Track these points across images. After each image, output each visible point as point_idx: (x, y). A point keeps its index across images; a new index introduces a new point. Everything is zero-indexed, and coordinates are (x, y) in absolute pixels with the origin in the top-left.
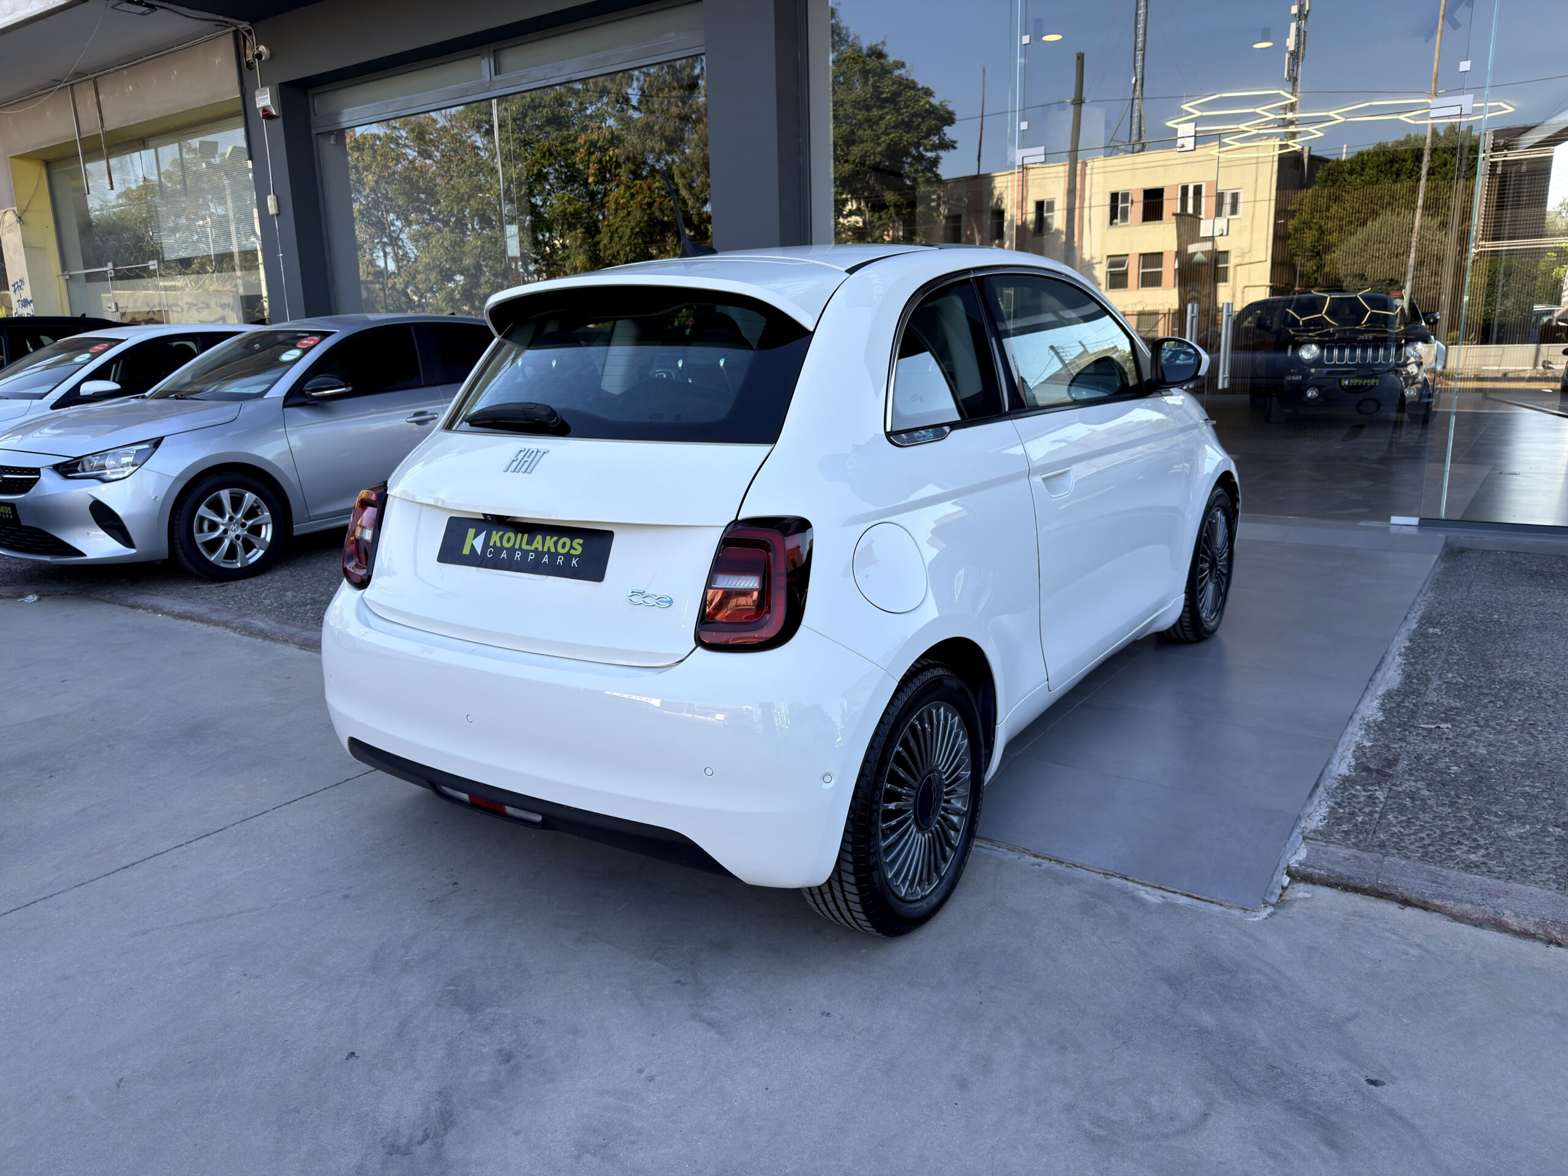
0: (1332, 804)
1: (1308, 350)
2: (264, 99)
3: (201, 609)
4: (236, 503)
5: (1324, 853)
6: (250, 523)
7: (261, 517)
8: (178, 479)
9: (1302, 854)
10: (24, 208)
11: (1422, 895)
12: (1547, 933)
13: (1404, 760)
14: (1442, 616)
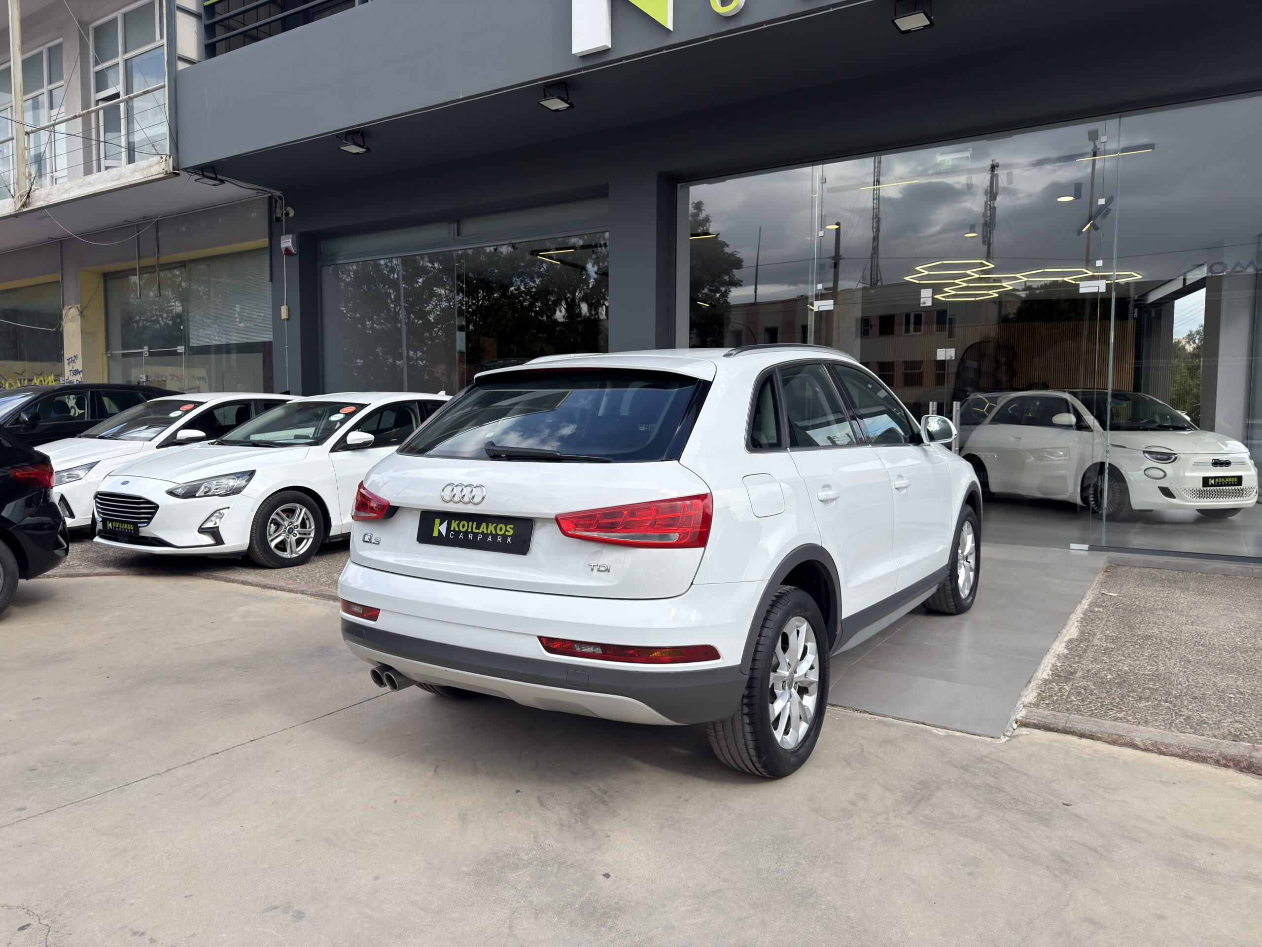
0: (1039, 692)
2: (287, 242)
5: (1035, 713)
9: (1023, 713)
10: (85, 306)
11: (1091, 731)
12: (1158, 749)
13: (1080, 672)
14: (1104, 602)
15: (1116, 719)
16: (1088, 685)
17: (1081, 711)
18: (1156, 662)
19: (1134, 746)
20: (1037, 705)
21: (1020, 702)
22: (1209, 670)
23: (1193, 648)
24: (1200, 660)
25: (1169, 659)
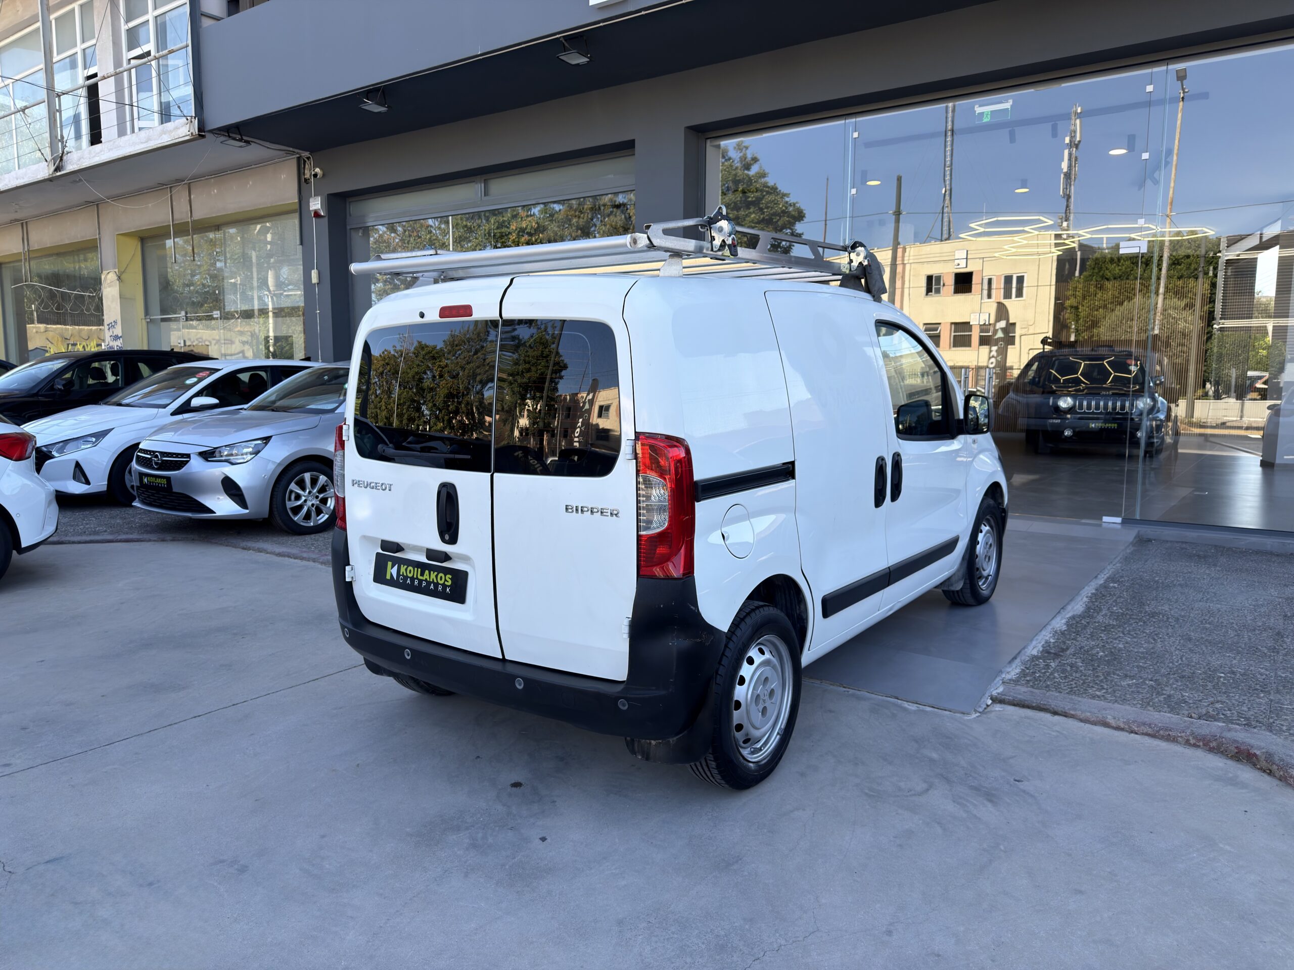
0: (1023, 668)
1: (1065, 402)
2: (316, 204)
3: (294, 551)
4: (314, 481)
5: (1013, 689)
6: (321, 496)
7: (328, 492)
8: (279, 464)
9: (1001, 689)
10: (123, 270)
11: (1064, 708)
13: (1072, 648)
15: (1094, 697)
16: (1076, 662)
17: (1059, 688)
20: (1016, 682)
21: (1000, 678)
25: (1169, 637)
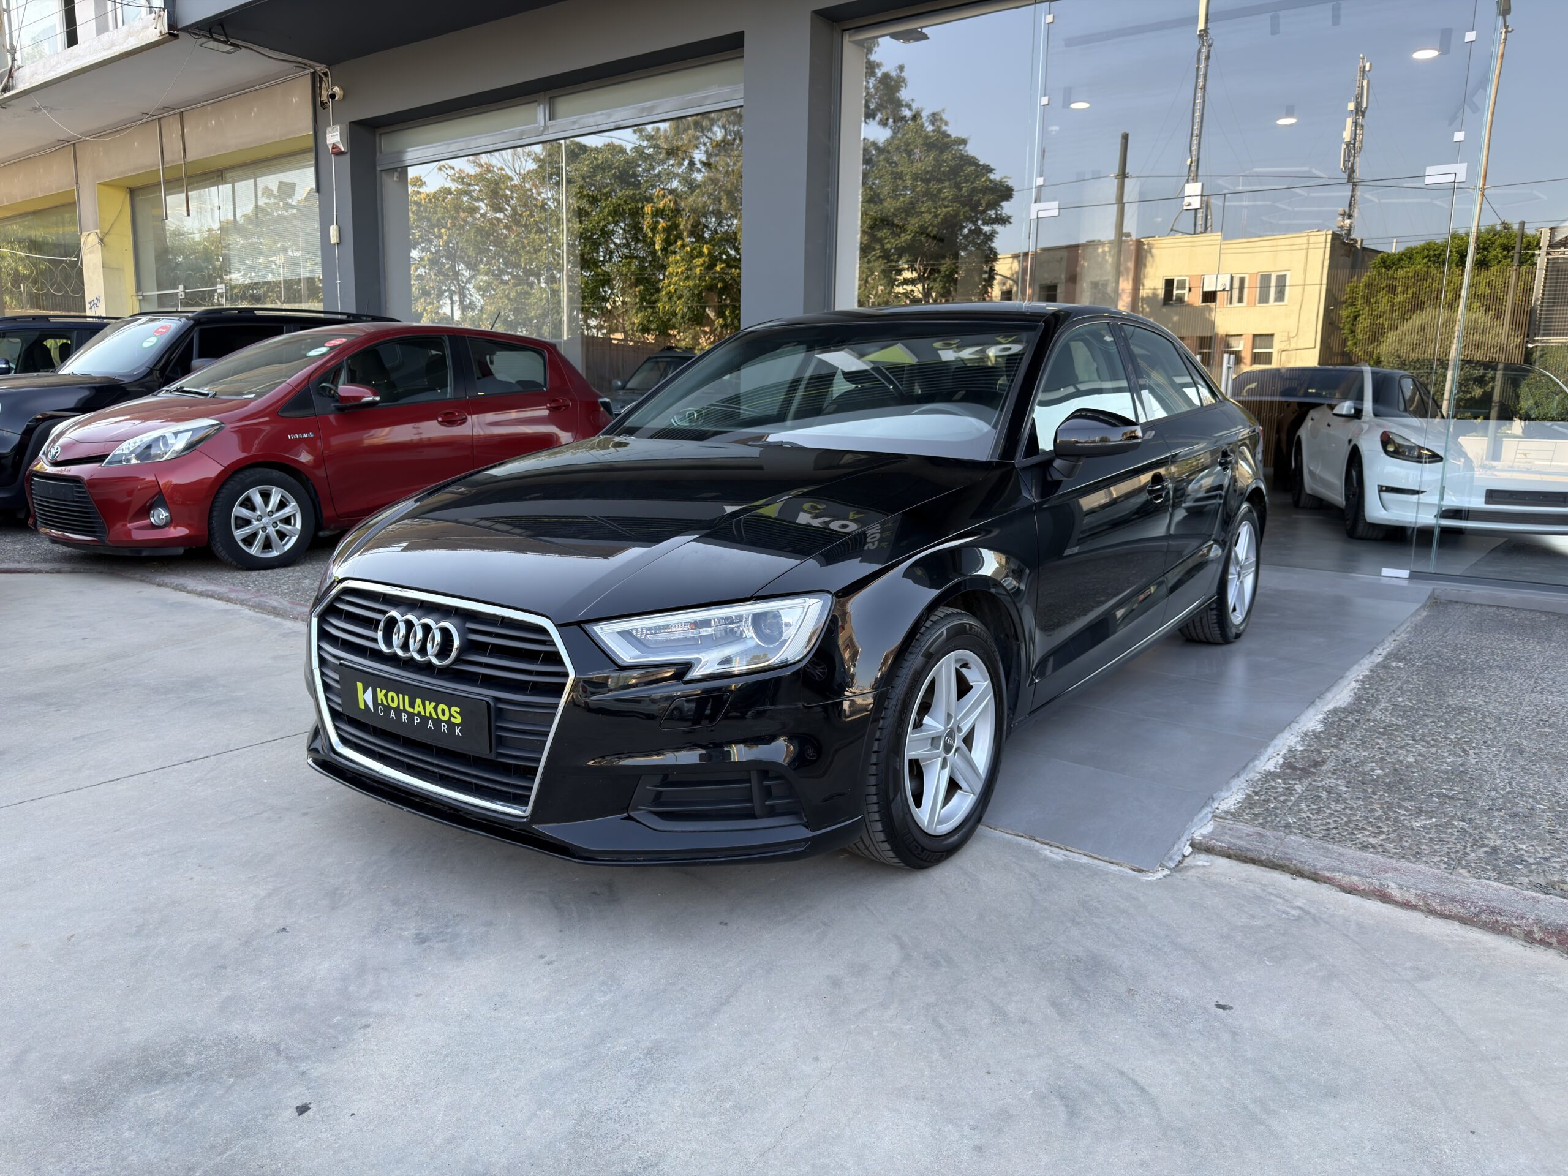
2: (334, 137)
5: (1230, 829)
9: (1209, 829)
10: (106, 232)
11: (1314, 866)
12: (1427, 904)
13: (1331, 762)
14: (1410, 653)
15: (1365, 847)
16: (1338, 785)
17: (1307, 829)
18: (1464, 750)
19: (1384, 898)
20: (1235, 815)
21: (1208, 809)
22: (1550, 767)
23: (1534, 729)
24: (1541, 750)
25: (1488, 747)
